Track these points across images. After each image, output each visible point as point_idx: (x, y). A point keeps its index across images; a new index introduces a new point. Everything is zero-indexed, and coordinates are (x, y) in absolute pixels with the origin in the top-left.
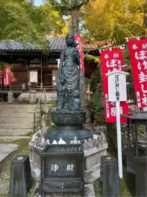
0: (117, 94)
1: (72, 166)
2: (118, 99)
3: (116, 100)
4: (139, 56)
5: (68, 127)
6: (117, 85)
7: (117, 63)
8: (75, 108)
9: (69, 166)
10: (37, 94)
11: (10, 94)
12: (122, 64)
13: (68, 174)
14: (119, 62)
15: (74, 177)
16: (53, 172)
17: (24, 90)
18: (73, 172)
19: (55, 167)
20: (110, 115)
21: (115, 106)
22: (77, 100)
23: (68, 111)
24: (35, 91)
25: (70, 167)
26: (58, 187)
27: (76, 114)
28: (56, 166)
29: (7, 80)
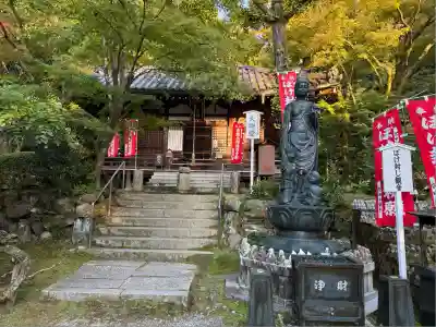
0: (398, 180)
1: (346, 283)
2: (399, 188)
3: (396, 190)
4: (430, 124)
5: (302, 233)
6: (397, 166)
7: (392, 132)
8: (315, 202)
9: (340, 283)
10: (193, 175)
11: (139, 173)
12: (400, 132)
13: (339, 296)
14: (396, 130)
15: (349, 299)
16: (317, 291)
17: (159, 167)
18: (346, 293)
19: (321, 285)
20: (384, 214)
21: (393, 199)
22: (315, 188)
23: (303, 206)
24: (188, 168)
25: (342, 285)
26: (326, 313)
27: (320, 211)
28: (321, 282)
29: (130, 146)
